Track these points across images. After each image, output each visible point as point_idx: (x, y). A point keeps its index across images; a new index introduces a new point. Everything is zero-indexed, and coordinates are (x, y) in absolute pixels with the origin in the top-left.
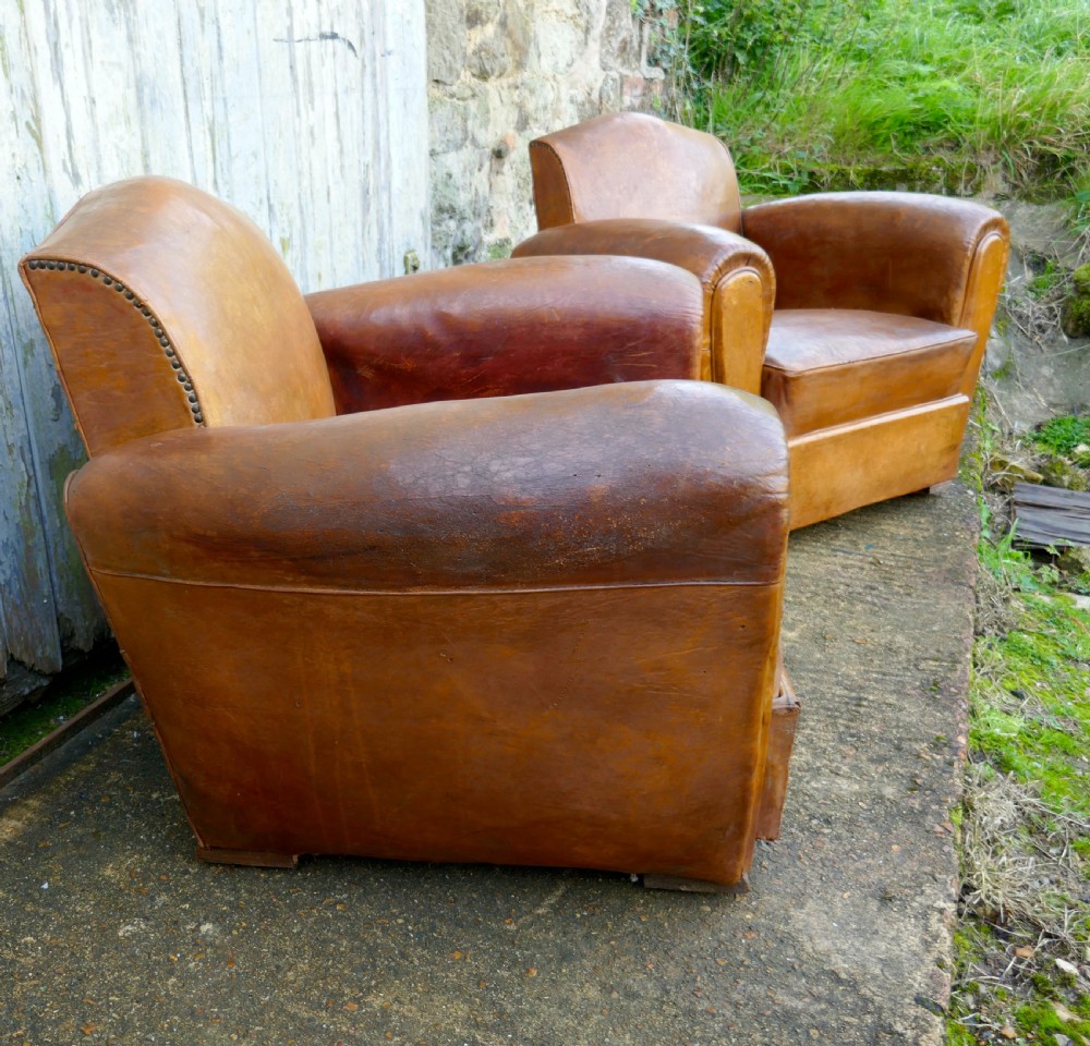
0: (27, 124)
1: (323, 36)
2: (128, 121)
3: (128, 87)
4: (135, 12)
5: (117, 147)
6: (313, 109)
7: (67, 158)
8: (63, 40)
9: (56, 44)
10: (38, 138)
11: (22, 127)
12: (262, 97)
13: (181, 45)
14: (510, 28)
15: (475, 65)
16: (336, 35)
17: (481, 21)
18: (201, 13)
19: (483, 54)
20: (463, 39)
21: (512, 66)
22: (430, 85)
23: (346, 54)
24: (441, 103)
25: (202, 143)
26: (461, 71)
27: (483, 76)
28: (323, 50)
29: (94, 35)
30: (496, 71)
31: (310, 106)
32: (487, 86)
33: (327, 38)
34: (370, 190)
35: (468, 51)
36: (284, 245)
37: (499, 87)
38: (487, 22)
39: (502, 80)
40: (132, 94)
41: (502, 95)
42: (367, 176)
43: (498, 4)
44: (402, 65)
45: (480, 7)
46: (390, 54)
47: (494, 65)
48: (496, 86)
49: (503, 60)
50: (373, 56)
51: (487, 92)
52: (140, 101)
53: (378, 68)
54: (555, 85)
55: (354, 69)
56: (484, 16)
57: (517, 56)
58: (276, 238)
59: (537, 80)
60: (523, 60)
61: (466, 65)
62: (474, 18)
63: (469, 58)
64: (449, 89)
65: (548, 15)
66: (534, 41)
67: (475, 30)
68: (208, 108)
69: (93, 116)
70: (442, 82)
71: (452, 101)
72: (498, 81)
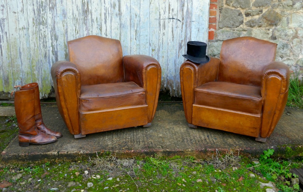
0: (99, 28)
2: (118, 29)
3: (118, 25)
4: (122, 15)
6: (165, 30)
7: (105, 33)
8: (107, 19)
10: (101, 30)
11: (98, 29)
12: (150, 27)
13: (130, 20)
14: (265, 17)
15: (247, 24)
16: (174, 18)
17: (251, 15)
18: (136, 15)
19: (251, 22)
20: (240, 19)
21: (266, 25)
22: (225, 28)
23: (177, 21)
24: (227, 31)
25: (133, 33)
26: (241, 25)
27: (251, 26)
28: (169, 21)
29: (113, 19)
30: (256, 26)
31: (164, 29)
32: (253, 29)
33: (171, 19)
34: (183, 45)
35: (245, 21)
36: (153, 50)
37: (260, 29)
38: (253, 15)
39: (261, 28)
40: (119, 26)
41: (261, 31)
42: (182, 42)
43: (259, 12)
44: (198, 24)
45: (249, 13)
46: (193, 21)
47: (255, 24)
48: (259, 29)
49: (260, 23)
50: (187, 22)
51: (252, 30)
52: (120, 27)
53: (188, 24)
54: (294, 30)
55: (180, 24)
56: (251, 14)
57: (270, 23)
58: (151, 49)
59: (282, 28)
60: (273, 24)
61: (244, 24)
62: (247, 15)
63: (245, 23)
64: (233, 29)
65: (298, 13)
66: (287, 19)
67: (249, 17)
68: (135, 28)
69: (111, 28)
70: (229, 27)
71: (234, 31)
72: (260, 28)
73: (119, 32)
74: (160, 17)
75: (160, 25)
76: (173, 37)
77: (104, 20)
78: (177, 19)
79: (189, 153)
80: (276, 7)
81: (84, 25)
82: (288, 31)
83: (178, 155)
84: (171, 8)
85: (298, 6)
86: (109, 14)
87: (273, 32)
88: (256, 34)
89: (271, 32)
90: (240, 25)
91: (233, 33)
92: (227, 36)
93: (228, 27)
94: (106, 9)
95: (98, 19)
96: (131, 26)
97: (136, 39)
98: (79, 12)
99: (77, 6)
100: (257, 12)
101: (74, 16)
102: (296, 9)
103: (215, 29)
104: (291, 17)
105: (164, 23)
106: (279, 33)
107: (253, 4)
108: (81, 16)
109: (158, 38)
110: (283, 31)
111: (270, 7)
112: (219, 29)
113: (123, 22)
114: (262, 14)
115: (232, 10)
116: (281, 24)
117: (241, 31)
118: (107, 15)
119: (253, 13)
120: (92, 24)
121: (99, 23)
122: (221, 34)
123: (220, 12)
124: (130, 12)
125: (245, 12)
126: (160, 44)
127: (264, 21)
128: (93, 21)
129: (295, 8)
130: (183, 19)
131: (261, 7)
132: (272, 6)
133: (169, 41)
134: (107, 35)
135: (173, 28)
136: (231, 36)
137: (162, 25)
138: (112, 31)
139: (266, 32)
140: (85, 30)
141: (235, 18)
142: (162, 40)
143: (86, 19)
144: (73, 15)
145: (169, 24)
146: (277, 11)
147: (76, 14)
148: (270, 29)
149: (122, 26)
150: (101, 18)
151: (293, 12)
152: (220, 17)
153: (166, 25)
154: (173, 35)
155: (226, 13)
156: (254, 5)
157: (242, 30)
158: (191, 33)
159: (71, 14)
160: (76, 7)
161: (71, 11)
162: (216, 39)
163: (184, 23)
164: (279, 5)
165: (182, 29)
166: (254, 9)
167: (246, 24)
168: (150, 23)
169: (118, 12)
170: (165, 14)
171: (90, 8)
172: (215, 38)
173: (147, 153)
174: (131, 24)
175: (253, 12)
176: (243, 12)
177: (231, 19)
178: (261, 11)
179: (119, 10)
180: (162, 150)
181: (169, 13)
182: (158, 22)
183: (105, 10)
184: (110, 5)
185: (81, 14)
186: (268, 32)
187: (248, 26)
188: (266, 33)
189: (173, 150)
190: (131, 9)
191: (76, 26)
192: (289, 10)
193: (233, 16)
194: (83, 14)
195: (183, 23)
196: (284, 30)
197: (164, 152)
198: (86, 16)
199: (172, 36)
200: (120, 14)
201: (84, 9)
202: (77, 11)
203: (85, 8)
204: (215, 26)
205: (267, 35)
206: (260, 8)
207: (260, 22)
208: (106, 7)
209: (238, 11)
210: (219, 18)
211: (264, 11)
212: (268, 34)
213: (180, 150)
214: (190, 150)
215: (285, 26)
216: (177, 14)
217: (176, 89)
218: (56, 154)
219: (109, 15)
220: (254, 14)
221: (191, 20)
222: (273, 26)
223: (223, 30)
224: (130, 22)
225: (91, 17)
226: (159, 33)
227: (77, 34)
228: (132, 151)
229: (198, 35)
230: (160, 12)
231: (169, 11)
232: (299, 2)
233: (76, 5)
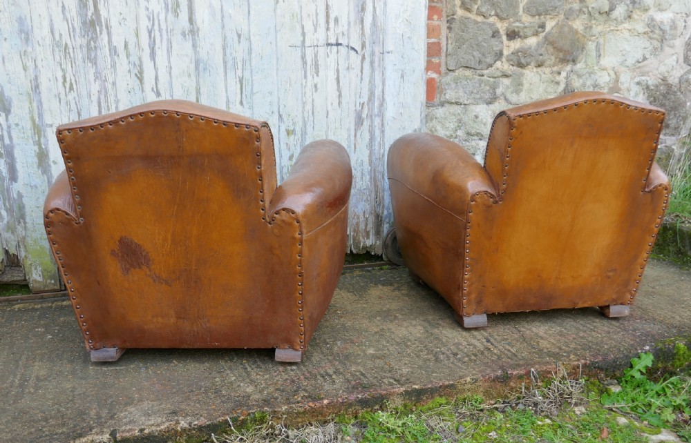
0: (136, 74)
1: (329, 44)
2: (189, 75)
3: (191, 63)
4: (198, 36)
5: (182, 85)
6: (318, 76)
7: (155, 86)
8: (157, 46)
9: (153, 48)
10: (141, 79)
11: (133, 75)
12: (277, 69)
13: (224, 48)
14: (551, 40)
15: (512, 60)
16: (341, 44)
17: (520, 37)
18: (239, 36)
19: (519, 54)
20: (497, 46)
21: (553, 61)
22: (461, 69)
23: (348, 53)
24: (467, 78)
25: (234, 87)
26: (497, 62)
27: (521, 65)
28: (328, 51)
29: (174, 45)
30: (533, 64)
31: (315, 75)
32: (524, 71)
33: (332, 45)
34: (364, 116)
35: (506, 53)
36: (288, 133)
37: (540, 72)
38: (526, 37)
39: (543, 69)
40: (193, 66)
41: (542, 77)
42: (362, 108)
43: (539, 27)
44: (401, 58)
45: (516, 30)
46: (388, 53)
47: (529, 60)
48: (537, 72)
49: (541, 57)
50: (373, 54)
51: (522, 75)
52: (197, 68)
53: (376, 59)
54: (612, 73)
55: (355, 59)
56: (521, 34)
57: (561, 55)
58: (283, 129)
59: (587, 70)
60: (568, 58)
61: (504, 60)
62: (512, 35)
63: (507, 56)
64: (478, 72)
65: (618, 33)
66: (596, 47)
67: (515, 41)
68: (239, 72)
69: (170, 73)
70: (471, 68)
71: (482, 78)
72: (539, 69)
73: (195, 85)
74: (304, 41)
75: (305, 63)
76: (340, 96)
77: (147, 51)
78: (348, 46)
79: (467, 386)
80: (575, 16)
81: (90, 65)
82: (601, 76)
83: (441, 396)
84: (332, 16)
85: (620, 13)
86: (160, 30)
87: (567, 78)
88: (531, 84)
89: (564, 80)
90: (495, 62)
91: (481, 82)
92: (467, 92)
93: (467, 67)
94: (151, 18)
95: (131, 47)
96: (225, 67)
97: (241, 103)
98: (70, 26)
99: (63, 7)
100: (533, 29)
101: (57, 37)
102: (615, 21)
103: (439, 72)
104: (604, 41)
105: (316, 56)
106: (581, 81)
107: (523, 8)
108: (77, 38)
109: (302, 99)
110: (590, 76)
111: (562, 16)
112: (447, 74)
113: (203, 55)
114: (544, 34)
115: (477, 23)
116: (584, 60)
117: (498, 77)
118: (157, 34)
119: (525, 30)
120: (113, 60)
121: (134, 58)
122: (453, 85)
123: (449, 28)
124: (223, 27)
125: (507, 29)
126: (306, 115)
127: (549, 52)
128: (115, 51)
129: (614, 18)
130: (363, 46)
131: (542, 17)
132: (565, 15)
133: (330, 108)
134: (158, 94)
135: (338, 71)
136: (475, 91)
137: (309, 62)
138: (174, 83)
139: (553, 79)
140: (93, 81)
141: (485, 44)
142: (311, 105)
143: (95, 47)
144: (53, 34)
145: (328, 60)
146: (575, 27)
147: (62, 32)
148: (562, 72)
149: (201, 66)
150: (138, 44)
151: (608, 29)
152: (449, 42)
153: (319, 63)
154: (339, 90)
155: (463, 32)
156: (527, 10)
157: (500, 74)
158: (383, 84)
159: (46, 31)
160: (60, 8)
161: (46, 23)
162: (440, 99)
163: (366, 55)
164: (580, 10)
165: (362, 72)
166: (527, 19)
167: (508, 60)
168: (278, 59)
169: (188, 24)
170: (316, 31)
171: (103, 13)
172: (438, 96)
173: (364, 403)
174: (225, 63)
175: (526, 27)
176: (502, 27)
177: (475, 46)
178: (543, 26)
179: (191, 20)
180: (402, 389)
181: (328, 29)
182: (300, 54)
183: (149, 20)
184: (163, 5)
185: (78, 30)
186: (558, 78)
187: (513, 65)
188: (552, 81)
189: (430, 386)
190: (223, 17)
191: (64, 66)
192: (600, 24)
193: (480, 39)
194: (83, 33)
195: (363, 58)
196: (592, 73)
197: (408, 394)
198: (92, 38)
199: (338, 93)
200: (194, 32)
201: (86, 15)
202: (66, 23)
203: (90, 14)
204: (439, 65)
205: (556, 86)
206: (539, 19)
207: (541, 55)
208: (150, 10)
209: (492, 25)
210: (447, 44)
211: (550, 25)
212: (558, 83)
213: (447, 383)
214: (468, 379)
215: (592, 64)
216: (348, 30)
217: (352, 234)
218: (105, 440)
219: (161, 35)
220: (529, 32)
221: (383, 47)
222: (567, 65)
223: (457, 74)
224: (225, 55)
225: (110, 41)
226: (304, 84)
227: (70, 92)
228: (326, 402)
229: (402, 88)
230: (303, 27)
231: (328, 22)
232: (622, 5)
233: (61, 4)
